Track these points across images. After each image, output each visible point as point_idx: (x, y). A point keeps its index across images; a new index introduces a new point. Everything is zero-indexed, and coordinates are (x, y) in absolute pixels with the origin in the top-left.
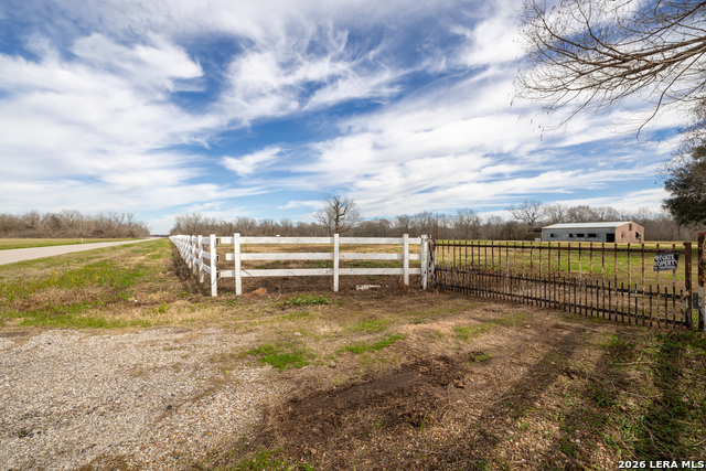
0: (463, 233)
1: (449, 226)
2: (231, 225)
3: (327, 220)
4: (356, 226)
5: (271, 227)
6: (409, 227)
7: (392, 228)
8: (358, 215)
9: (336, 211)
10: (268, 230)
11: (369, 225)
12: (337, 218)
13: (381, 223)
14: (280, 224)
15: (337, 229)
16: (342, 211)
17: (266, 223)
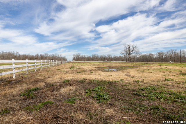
2: (90, 57)
3: (125, 55)
4: (137, 57)
5: (104, 58)
6: (164, 57)
7: (154, 57)
8: (139, 52)
9: (129, 50)
10: (103, 59)
11: (144, 56)
12: (129, 53)
13: (149, 55)
14: (107, 57)
15: (129, 58)
16: (131, 50)
17: (102, 56)
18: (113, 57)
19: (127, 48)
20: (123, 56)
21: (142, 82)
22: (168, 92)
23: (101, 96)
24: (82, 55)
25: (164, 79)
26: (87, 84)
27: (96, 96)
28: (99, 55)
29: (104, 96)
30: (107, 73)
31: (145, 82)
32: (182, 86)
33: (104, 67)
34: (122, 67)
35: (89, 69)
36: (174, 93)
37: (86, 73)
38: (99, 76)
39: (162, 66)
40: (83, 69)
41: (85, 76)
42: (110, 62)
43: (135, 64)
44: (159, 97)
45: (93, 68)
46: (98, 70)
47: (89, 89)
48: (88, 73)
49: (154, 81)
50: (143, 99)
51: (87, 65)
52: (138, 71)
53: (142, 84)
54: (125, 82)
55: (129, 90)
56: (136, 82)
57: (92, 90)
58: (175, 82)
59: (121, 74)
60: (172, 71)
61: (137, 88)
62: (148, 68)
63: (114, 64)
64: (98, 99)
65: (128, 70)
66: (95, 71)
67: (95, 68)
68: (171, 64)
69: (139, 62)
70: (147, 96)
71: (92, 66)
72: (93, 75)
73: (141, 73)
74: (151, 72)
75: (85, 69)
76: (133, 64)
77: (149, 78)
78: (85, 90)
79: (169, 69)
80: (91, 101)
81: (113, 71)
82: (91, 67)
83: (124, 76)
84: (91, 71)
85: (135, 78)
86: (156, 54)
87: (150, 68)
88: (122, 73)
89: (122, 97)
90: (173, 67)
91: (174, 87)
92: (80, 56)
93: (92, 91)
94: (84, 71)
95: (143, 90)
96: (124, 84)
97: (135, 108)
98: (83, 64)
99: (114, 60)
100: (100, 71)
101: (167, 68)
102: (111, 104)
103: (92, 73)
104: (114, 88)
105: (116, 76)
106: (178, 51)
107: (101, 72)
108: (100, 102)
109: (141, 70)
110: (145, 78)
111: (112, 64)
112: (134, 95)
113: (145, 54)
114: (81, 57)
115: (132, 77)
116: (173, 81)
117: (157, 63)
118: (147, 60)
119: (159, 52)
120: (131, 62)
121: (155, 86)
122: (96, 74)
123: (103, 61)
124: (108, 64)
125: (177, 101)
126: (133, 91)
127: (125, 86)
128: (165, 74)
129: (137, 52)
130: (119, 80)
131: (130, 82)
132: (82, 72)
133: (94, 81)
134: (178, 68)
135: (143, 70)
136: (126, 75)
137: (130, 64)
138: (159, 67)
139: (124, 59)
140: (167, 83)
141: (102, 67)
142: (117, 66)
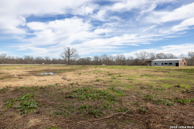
0: (119, 63)
1: (114, 60)
2: (21, 59)
3: (65, 57)
4: (77, 60)
5: (41, 60)
6: (99, 60)
7: (91, 61)
8: (78, 55)
9: (68, 53)
10: (39, 61)
11: (83, 59)
12: (69, 56)
13: (87, 59)
14: (45, 59)
15: (69, 61)
16: (71, 53)
17: (38, 58)
18: (51, 59)
19: (67, 50)
20: (63, 59)
21: (77, 84)
22: (96, 91)
23: (28, 105)
24: (9, 56)
25: (95, 80)
26: (11, 93)
27: (20, 106)
28: (34, 57)
29: (31, 105)
30: (41, 77)
31: (79, 84)
32: (107, 84)
33: (39, 71)
34: (61, 70)
35: (18, 74)
36: (100, 91)
37: (12, 79)
38: (30, 81)
39: (96, 69)
40: (9, 74)
41: (9, 83)
42: (48, 65)
43: (74, 67)
44: (88, 97)
45: (24, 73)
46: (31, 75)
47: (12, 99)
48: (16, 79)
49: (87, 82)
50: (74, 100)
51: (15, 69)
52: (76, 73)
53: (77, 86)
54: (60, 86)
55: (62, 93)
56: (71, 85)
57: (15, 100)
58: (103, 82)
59: (57, 78)
60: (103, 73)
61: (71, 90)
62: (85, 71)
63: (52, 67)
64: (22, 109)
65: (66, 73)
66: (26, 76)
67: (27, 73)
68: (103, 66)
69: (78, 65)
70: (78, 97)
71: (23, 70)
72: (22, 81)
73: (78, 75)
74: (87, 74)
75: (12, 74)
76: (72, 67)
77: (84, 80)
78: (5, 101)
79: (101, 71)
80: (12, 113)
81: (50, 75)
82: (21, 72)
83: (61, 79)
84: (20, 77)
85: (71, 81)
86: (93, 58)
87: (87, 71)
88: (59, 77)
89: (54, 102)
90: (104, 69)
91: (102, 86)
92: (6, 57)
93: (17, 101)
94: (10, 77)
95: (76, 92)
96: (59, 88)
97: (65, 111)
98: (10, 67)
99: (52, 63)
100: (32, 76)
101: (100, 71)
102: (38, 113)
103: (22, 78)
104: (46, 94)
105: (52, 81)
106: (108, 56)
107: (34, 76)
108: (24, 113)
109: (78, 72)
110: (80, 81)
111: (49, 68)
112: (67, 98)
113: (84, 57)
114: (7, 59)
115: (68, 81)
116: (102, 81)
117: (93, 66)
118: (85, 63)
119: (95, 56)
120: (71, 65)
121: (88, 87)
122: (27, 79)
123: (39, 64)
124: (45, 67)
125: (101, 98)
126: (67, 94)
127: (59, 90)
128: (97, 75)
129: (77, 56)
130: (53, 84)
131: (65, 85)
132: (6, 78)
133: (21, 88)
134: (107, 70)
135: (81, 73)
136: (63, 78)
137: (69, 67)
138: (94, 69)
139: (63, 61)
140: (97, 83)
141: (37, 71)
142: (55, 70)
